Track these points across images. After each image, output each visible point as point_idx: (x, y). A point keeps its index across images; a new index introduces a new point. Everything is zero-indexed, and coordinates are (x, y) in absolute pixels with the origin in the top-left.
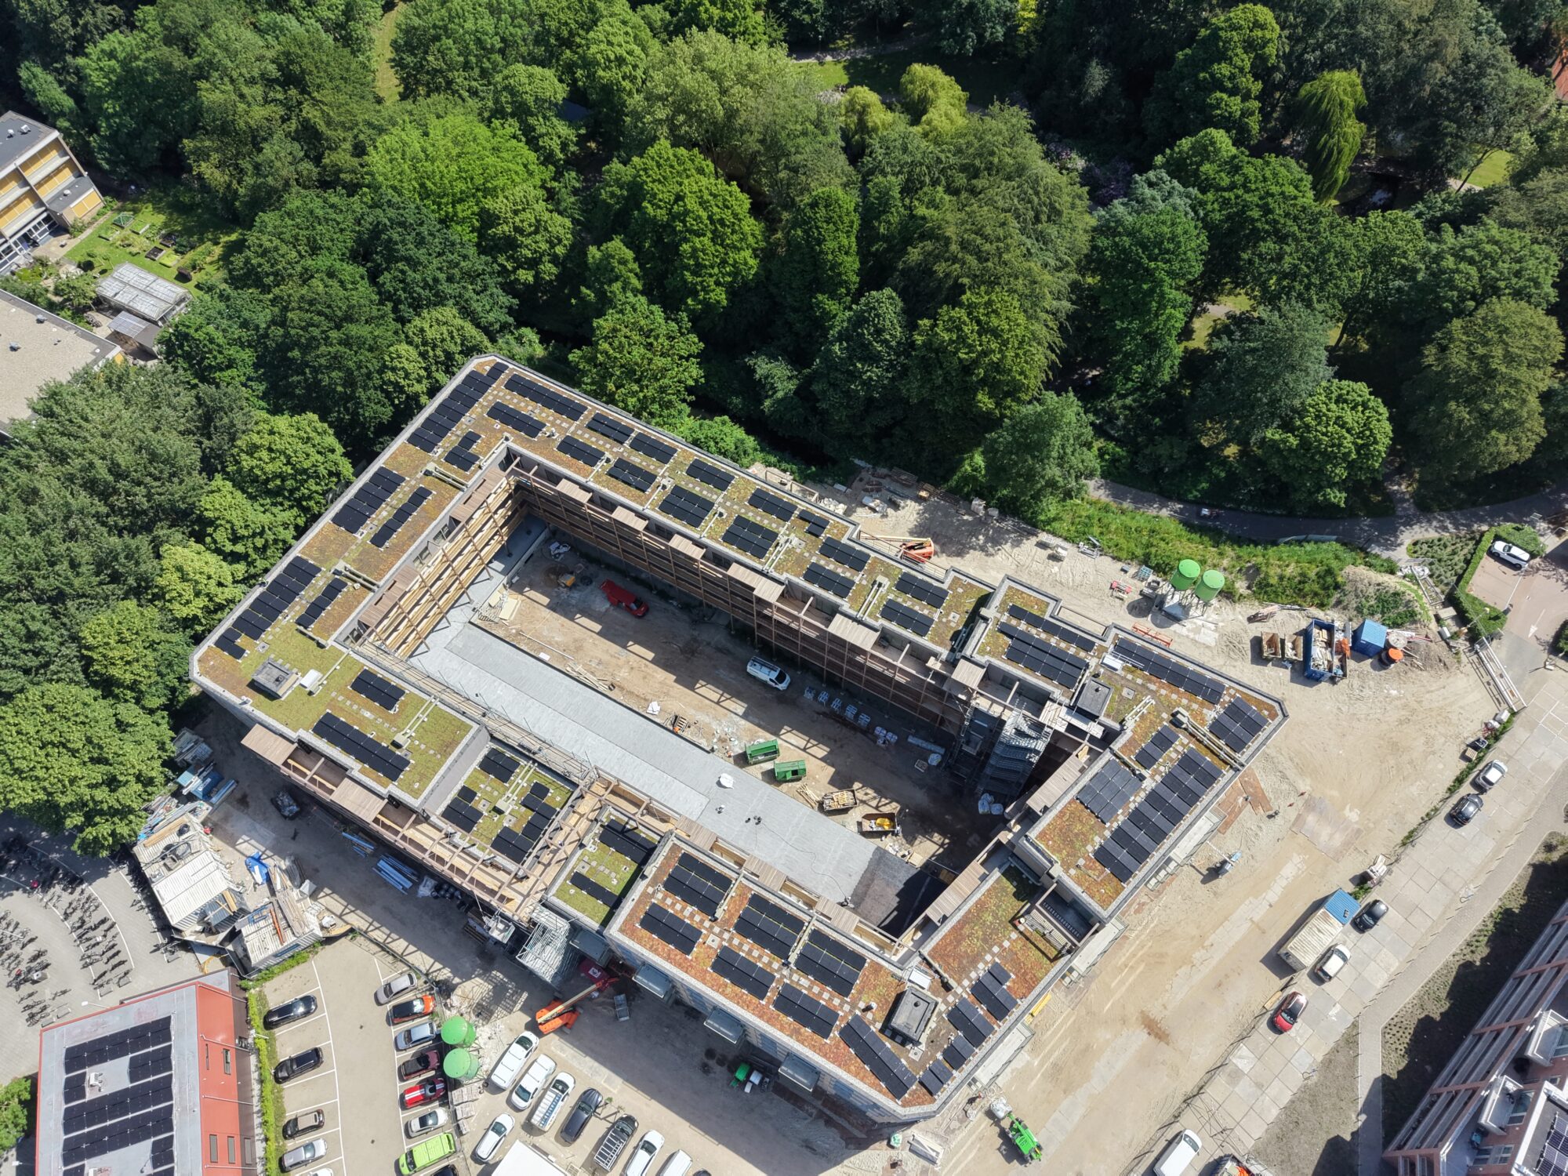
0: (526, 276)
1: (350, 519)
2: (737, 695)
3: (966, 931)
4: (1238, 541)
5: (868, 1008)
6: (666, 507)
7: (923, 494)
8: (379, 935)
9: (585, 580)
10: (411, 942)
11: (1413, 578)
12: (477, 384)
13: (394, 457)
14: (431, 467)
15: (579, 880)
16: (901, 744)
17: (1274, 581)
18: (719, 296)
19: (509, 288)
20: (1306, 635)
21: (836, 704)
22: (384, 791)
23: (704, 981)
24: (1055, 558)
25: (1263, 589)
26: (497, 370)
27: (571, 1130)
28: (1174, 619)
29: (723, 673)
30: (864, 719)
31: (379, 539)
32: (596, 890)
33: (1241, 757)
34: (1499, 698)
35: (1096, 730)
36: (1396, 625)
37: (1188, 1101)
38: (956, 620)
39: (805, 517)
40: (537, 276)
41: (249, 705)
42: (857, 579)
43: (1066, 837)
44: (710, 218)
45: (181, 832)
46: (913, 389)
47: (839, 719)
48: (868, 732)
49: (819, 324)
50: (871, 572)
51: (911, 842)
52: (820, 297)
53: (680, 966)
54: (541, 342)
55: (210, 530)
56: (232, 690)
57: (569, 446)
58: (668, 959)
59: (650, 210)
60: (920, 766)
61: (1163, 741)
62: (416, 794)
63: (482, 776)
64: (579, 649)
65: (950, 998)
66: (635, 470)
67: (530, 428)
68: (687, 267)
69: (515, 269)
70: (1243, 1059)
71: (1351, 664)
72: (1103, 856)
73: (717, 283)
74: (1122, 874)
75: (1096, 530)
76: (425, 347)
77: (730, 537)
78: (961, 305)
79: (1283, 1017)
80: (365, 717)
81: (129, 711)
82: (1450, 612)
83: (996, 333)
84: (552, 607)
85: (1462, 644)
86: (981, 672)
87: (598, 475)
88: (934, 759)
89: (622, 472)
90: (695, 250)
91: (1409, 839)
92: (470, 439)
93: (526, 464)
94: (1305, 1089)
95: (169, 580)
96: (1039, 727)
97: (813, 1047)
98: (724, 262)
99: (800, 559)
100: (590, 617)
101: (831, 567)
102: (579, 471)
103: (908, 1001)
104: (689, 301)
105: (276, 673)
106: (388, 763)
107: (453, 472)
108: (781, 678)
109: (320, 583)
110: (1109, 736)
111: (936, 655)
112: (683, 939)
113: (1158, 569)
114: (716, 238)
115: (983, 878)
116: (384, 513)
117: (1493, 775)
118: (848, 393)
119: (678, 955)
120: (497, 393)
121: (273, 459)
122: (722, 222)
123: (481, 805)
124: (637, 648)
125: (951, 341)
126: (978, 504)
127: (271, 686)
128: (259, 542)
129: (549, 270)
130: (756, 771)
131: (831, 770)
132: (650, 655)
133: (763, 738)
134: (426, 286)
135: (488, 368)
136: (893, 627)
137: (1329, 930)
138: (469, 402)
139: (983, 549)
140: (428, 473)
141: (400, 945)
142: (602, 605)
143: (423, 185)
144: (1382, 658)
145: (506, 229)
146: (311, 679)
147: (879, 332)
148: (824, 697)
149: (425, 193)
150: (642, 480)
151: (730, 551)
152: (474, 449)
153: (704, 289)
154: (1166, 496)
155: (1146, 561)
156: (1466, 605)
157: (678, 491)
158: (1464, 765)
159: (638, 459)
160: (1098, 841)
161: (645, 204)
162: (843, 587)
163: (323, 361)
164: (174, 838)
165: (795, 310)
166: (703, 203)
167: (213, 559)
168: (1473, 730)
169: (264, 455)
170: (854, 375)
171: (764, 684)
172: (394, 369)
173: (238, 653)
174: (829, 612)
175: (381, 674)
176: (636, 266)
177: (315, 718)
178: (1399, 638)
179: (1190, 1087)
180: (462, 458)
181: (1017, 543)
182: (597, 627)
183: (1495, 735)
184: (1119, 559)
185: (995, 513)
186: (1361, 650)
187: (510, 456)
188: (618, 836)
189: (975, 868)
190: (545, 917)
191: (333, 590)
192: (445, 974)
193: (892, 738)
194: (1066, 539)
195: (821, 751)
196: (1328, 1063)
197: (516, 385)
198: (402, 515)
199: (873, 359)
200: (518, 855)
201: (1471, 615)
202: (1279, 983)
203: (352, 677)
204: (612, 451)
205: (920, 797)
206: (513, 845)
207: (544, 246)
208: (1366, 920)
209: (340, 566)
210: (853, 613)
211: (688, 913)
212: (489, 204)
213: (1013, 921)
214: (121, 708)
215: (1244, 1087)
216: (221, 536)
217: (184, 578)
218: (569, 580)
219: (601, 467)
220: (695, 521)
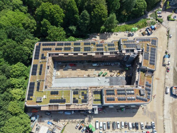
0: (33, 30)
1: (34, 73)
2: (93, 69)
3: (141, 80)
4: (134, 23)
5: (137, 94)
6: (75, 51)
7: (98, 34)
8: (71, 121)
9: (66, 65)
10: (75, 119)
11: (152, 19)
12: (38, 48)
13: (34, 62)
14: (40, 61)
15: (95, 100)
16: (115, 64)
17: (140, 26)
18: (62, 21)
19: (31, 33)
20: (146, 30)
21: (105, 64)
22: (65, 105)
23: (118, 103)
24: (117, 35)
25: (139, 27)
26: (40, 44)
27: (109, 128)
28: (133, 35)
29: (90, 67)
31: (40, 74)
32: (98, 100)
33: (156, 45)
34: (166, 28)
35: (141, 51)
36: (154, 25)
37: (165, 84)
38: (117, 46)
39: (92, 43)
40: (34, 29)
41: (38, 105)
42: (103, 48)
43: (146, 64)
44: (56, 11)
45: (37, 126)
46: (94, 21)
47: (106, 65)
48: (110, 65)
49: (76, 19)
50: (104, 46)
51: (122, 74)
52: (75, 15)
53: (115, 103)
55: (15, 86)
56: (34, 104)
57: (57, 49)
58: (113, 103)
59: (47, 13)
60: (118, 66)
61: (148, 48)
62: (69, 102)
63: (74, 95)
64: (71, 74)
65: (144, 88)
66: (67, 48)
67: (50, 49)
68: (56, 19)
69: (31, 30)
70: (167, 77)
71: (152, 31)
72: (151, 64)
73: (61, 19)
74: (154, 64)
75: (119, 30)
76: (28, 46)
77: (85, 50)
78: (96, 8)
79: (168, 70)
80: (55, 97)
81: (21, 116)
82: (157, 21)
83: (102, 9)
84: (63, 70)
85: (160, 24)
86: (125, 51)
87: (63, 51)
88: (119, 64)
89: (66, 49)
90: (56, 16)
91: (167, 46)
92: (43, 55)
93: (53, 54)
94: (174, 76)
95: (15, 95)
96: (135, 53)
97: (135, 102)
98: (61, 16)
99: (95, 49)
100: (70, 69)
101: (99, 48)
102: (60, 52)
103: (141, 91)
104: (59, 23)
105: (39, 99)
106: (63, 101)
107: (44, 60)
108: (97, 64)
109: (36, 84)
110: (143, 50)
111: (118, 52)
113: (128, 31)
114: (58, 13)
115: (139, 73)
116: (38, 71)
117: (171, 36)
118: (85, 26)
119: (114, 101)
120: (42, 47)
121: (18, 71)
122: (58, 11)
123: (77, 99)
124: (78, 70)
125: (98, 13)
126: (105, 33)
127: (40, 101)
128: (22, 83)
129: (35, 28)
130: (101, 76)
131: (109, 71)
132: (80, 69)
133: (100, 72)
134: (22, 37)
135: (38, 44)
136: (111, 51)
137: (167, 60)
138: (39, 50)
139: (109, 37)
140: (40, 62)
141: (74, 120)
142: (70, 67)
143: (12, 23)
144: (155, 29)
145: (27, 25)
146: (44, 97)
147: (86, 16)
148: (103, 64)
150: (69, 49)
151: (86, 52)
152: (44, 56)
153: (60, 21)
154: (123, 22)
155: (126, 30)
156: (159, 20)
157: (75, 48)
158: (167, 36)
159: (67, 46)
160: (149, 62)
161: (46, 12)
162: (102, 49)
163: (15, 54)
164: (36, 127)
165: (72, 19)
166: (54, 9)
167: (18, 89)
168: (166, 32)
169: (16, 71)
170: (85, 23)
171: (95, 66)
172: (25, 51)
173: (31, 99)
174: (102, 53)
175: (53, 91)
176: (49, 22)
177: (49, 101)
178: (155, 26)
180: (43, 58)
181: (112, 35)
183: (168, 32)
184: (123, 32)
185: (108, 33)
186: (152, 29)
187: (50, 55)
188: (95, 93)
189: (137, 73)
190: (94, 107)
191: (39, 84)
192: (82, 120)
193: (114, 64)
194: (117, 32)
195: (106, 69)
196: (174, 72)
197: (43, 45)
198: (41, 69)
199: (87, 20)
200: (86, 102)
201: (160, 20)
203: (50, 93)
204: (63, 47)
205: (120, 69)
207: (33, 25)
208: (169, 56)
209: (37, 80)
210: (105, 52)
211: (111, 96)
212: (23, 22)
213: (145, 76)
214: (20, 116)
215: (169, 79)
216: (17, 86)
217: (16, 94)
218: (64, 66)
219: (63, 50)
220: (79, 51)
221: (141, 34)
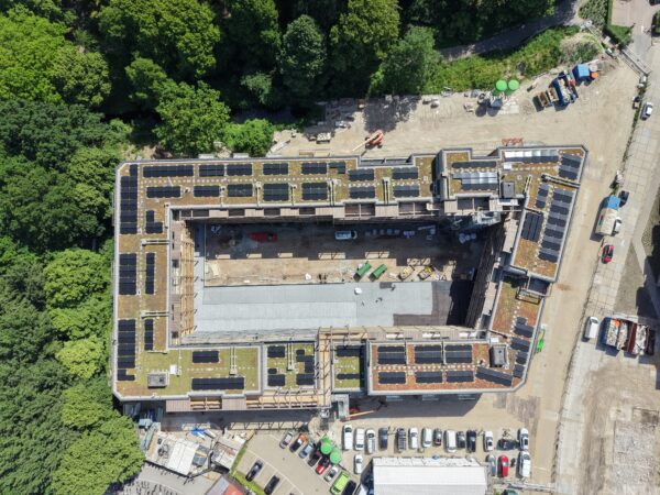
0: (98, 99)
1: (128, 288)
2: (338, 251)
3: (501, 311)
4: (509, 52)
5: (481, 362)
6: (267, 198)
7: (361, 106)
8: (265, 426)
9: (239, 237)
10: (279, 421)
11: (587, 30)
12: (129, 184)
13: (121, 246)
14: (144, 241)
15: (341, 377)
16: (417, 232)
17: (533, 66)
18: (211, 60)
20: (554, 85)
21: (382, 232)
22: (242, 395)
23: (416, 389)
24: (434, 106)
25: (528, 72)
26: (133, 169)
27: (383, 445)
28: (498, 108)
29: (326, 245)
30: (397, 232)
31: (149, 289)
32: (350, 376)
33: (577, 181)
34: (639, 70)
35: (514, 203)
36: (590, 59)
37: (585, 306)
38: (427, 180)
39: (333, 166)
40: (103, 95)
41: (156, 396)
42: (374, 185)
43: (526, 257)
44: (183, 20)
45: (159, 443)
46: (341, 65)
47: (386, 237)
48: (401, 235)
49: (269, 46)
50: (378, 178)
51: (442, 271)
52: (264, 33)
53: (404, 389)
54: (125, 122)
55: (68, 334)
56: (143, 394)
57: (200, 192)
58: (398, 389)
59: (147, 32)
60: (428, 238)
61: (543, 193)
62: (256, 388)
63: (273, 360)
64: (258, 269)
65: (509, 340)
66: (240, 187)
67: (174, 193)
68: (187, 55)
69: (90, 98)
70: (598, 280)
71: (577, 88)
72: (543, 256)
73: (207, 54)
74: (553, 259)
75: (445, 82)
76: (88, 180)
77: (306, 197)
78: (350, 11)
79: (607, 254)
80: (208, 371)
81: (106, 427)
82: (608, 39)
83: (377, 20)
84: (234, 257)
85: (617, 52)
86: (456, 203)
87: (225, 199)
88: (433, 231)
89: (235, 191)
90: (186, 44)
91: (625, 157)
92: (150, 216)
93: (185, 212)
94: (623, 277)
95: (75, 369)
96: (491, 214)
97: (470, 387)
98: (203, 40)
99: (344, 189)
100: (254, 252)
101: (359, 185)
102: (213, 202)
103: (496, 352)
104: (198, 72)
105: (158, 378)
106: (236, 384)
107: (156, 237)
108: (353, 235)
109: (140, 326)
110: (521, 202)
111: (428, 202)
112: (399, 379)
113: (481, 87)
114: (193, 29)
115: (497, 287)
116: (141, 277)
117: (649, 111)
119: (401, 385)
120: (144, 184)
121: (71, 289)
122: (190, 19)
123: (281, 371)
124: (283, 255)
125: (356, 36)
126: (389, 98)
127: (160, 384)
128: (92, 321)
129: (106, 87)
130: (365, 278)
131: (395, 260)
132: (291, 255)
133: (360, 263)
134: (62, 147)
135: (128, 171)
136: (403, 199)
137: (613, 215)
138: (134, 196)
139: (401, 119)
140: (144, 245)
141: (276, 425)
142: (255, 244)
143: (11, 86)
144: (589, 79)
145: (71, 83)
146: (173, 369)
147: (310, 43)
148: (375, 232)
149: (15, 90)
150: (246, 190)
151: (311, 203)
152: (156, 219)
153: (202, 61)
154: (465, 43)
155: (474, 87)
156: (614, 32)
157: (267, 186)
158: (635, 111)
159: (236, 180)
160: (537, 251)
161: (142, 30)
162: (371, 193)
163: (49, 223)
164: (158, 447)
165: (252, 45)
166: (173, 13)
167: (80, 344)
168: (633, 94)
169: (65, 289)
170: (306, 70)
171: (346, 240)
172: (83, 200)
173: (132, 378)
174: (372, 206)
175: (201, 349)
176: (158, 67)
177: (190, 384)
178: (593, 65)
179: (584, 300)
180: (154, 228)
181: (414, 108)
182: (260, 255)
183: (642, 91)
184: (461, 91)
185: (397, 97)
186: (579, 80)
187: (175, 213)
188: (343, 351)
189: (491, 286)
190: (337, 398)
191: (149, 325)
192: (300, 424)
193: (412, 233)
194: (434, 94)
195: (386, 255)
196: (627, 263)
197: (149, 172)
198: (150, 272)
199: (312, 57)
200: (310, 382)
201: (618, 36)
202: (599, 244)
203: (190, 358)
204: (222, 182)
205: (435, 250)
206: (306, 379)
207: (96, 77)
208: (623, 201)
209: (144, 313)
210: (382, 202)
211: (395, 368)
212: (52, 73)
213: (517, 297)
215: (603, 290)
216: (76, 333)
217: (79, 363)
218: (233, 242)
219: (223, 194)
220: (285, 198)
221: (532, 104)
